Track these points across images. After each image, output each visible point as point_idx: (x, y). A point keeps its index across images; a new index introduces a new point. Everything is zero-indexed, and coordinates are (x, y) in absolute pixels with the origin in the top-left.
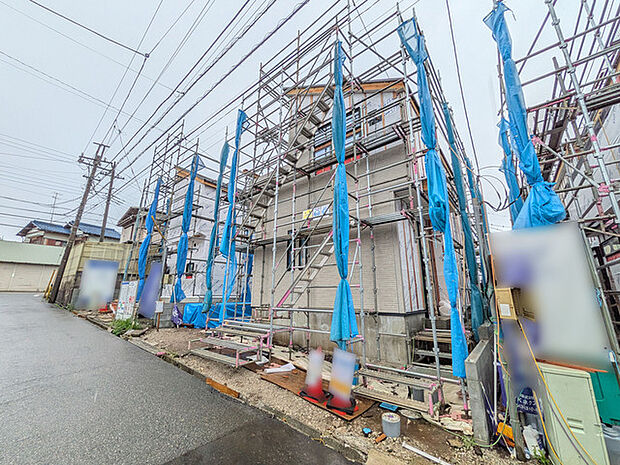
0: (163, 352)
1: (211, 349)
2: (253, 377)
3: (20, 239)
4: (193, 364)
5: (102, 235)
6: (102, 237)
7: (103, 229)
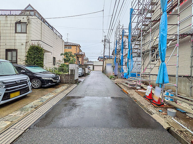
0: (116, 83)
1: (127, 83)
2: (133, 91)
3: (98, 61)
4: (121, 86)
5: (109, 58)
6: (110, 58)
7: (109, 56)
